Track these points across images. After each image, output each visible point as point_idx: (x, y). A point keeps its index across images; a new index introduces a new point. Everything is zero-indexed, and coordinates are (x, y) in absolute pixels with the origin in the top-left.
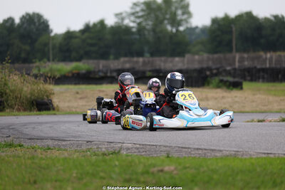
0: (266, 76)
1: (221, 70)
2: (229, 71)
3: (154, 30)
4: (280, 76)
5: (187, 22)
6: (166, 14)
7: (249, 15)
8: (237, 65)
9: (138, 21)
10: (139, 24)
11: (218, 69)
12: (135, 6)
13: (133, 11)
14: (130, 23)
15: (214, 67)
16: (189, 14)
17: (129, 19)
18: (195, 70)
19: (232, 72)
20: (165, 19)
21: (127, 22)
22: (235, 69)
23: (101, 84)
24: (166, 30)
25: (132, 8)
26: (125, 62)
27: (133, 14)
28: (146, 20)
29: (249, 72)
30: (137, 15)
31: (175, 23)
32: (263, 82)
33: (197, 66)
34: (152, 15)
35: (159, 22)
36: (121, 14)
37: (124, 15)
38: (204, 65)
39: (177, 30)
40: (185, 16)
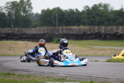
0: (73, 37)
2: (57, 35)
3: (16, 15)
4: (80, 37)
5: (30, 11)
6: (21, 7)
7: (58, 8)
8: (60, 32)
9: (9, 10)
10: (9, 12)
11: (52, 34)
12: (7, 4)
13: (7, 6)
14: (5, 11)
15: (50, 33)
16: (32, 8)
18: (41, 34)
19: (58, 35)
20: (20, 10)
21: (3, 11)
22: (59, 34)
23: (2, 40)
24: (21, 15)
25: (6, 5)
26: (9, 30)
27: (6, 7)
28: (12, 10)
29: (66, 35)
30: (8, 8)
31: (25, 11)
32: (72, 40)
33: (42, 32)
34: (15, 8)
35: (18, 11)
37: (2, 8)
38: (46, 32)
39: (26, 15)
40: (30, 9)
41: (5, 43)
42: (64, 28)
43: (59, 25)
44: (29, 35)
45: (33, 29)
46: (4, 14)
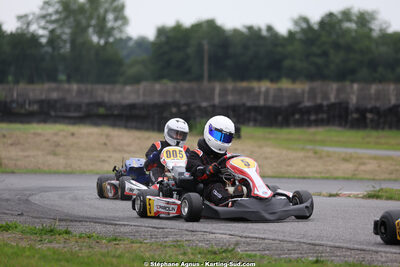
0: (259, 118)
1: (193, 106)
2: (205, 108)
3: (73, 42)
4: (280, 118)
5: (121, 31)
6: (91, 18)
7: (211, 24)
8: (217, 100)
9: (51, 27)
10: (52, 32)
11: (188, 105)
12: (46, 6)
13: (44, 12)
14: (40, 30)
15: (183, 102)
16: (125, 21)
17: (38, 24)
18: (155, 106)
19: (210, 109)
20: (89, 26)
21: (33, 28)
22: (214, 106)
23: (29, 122)
24: (91, 42)
25: (42, 8)
26: (50, 91)
27: (44, 17)
28: (61, 26)
29: (234, 111)
30: (48, 18)
31: (102, 30)
32: (255, 125)
33: (157, 99)
34: (72, 19)
35: (80, 30)
36: (26, 16)
37: (30, 18)
38: (169, 99)
39: (106, 43)
40: (119, 23)
41: (40, 131)
42: (230, 85)
43: (211, 78)
44: (116, 106)
45: (128, 88)
46: (34, 38)
